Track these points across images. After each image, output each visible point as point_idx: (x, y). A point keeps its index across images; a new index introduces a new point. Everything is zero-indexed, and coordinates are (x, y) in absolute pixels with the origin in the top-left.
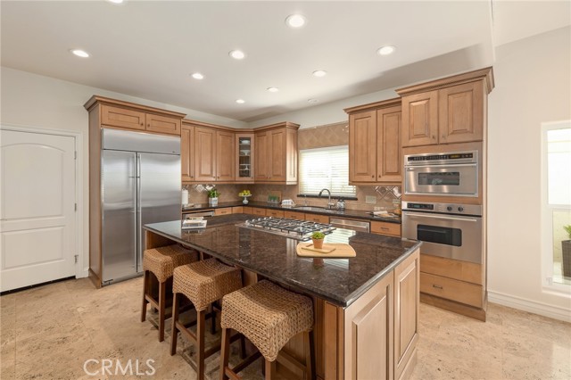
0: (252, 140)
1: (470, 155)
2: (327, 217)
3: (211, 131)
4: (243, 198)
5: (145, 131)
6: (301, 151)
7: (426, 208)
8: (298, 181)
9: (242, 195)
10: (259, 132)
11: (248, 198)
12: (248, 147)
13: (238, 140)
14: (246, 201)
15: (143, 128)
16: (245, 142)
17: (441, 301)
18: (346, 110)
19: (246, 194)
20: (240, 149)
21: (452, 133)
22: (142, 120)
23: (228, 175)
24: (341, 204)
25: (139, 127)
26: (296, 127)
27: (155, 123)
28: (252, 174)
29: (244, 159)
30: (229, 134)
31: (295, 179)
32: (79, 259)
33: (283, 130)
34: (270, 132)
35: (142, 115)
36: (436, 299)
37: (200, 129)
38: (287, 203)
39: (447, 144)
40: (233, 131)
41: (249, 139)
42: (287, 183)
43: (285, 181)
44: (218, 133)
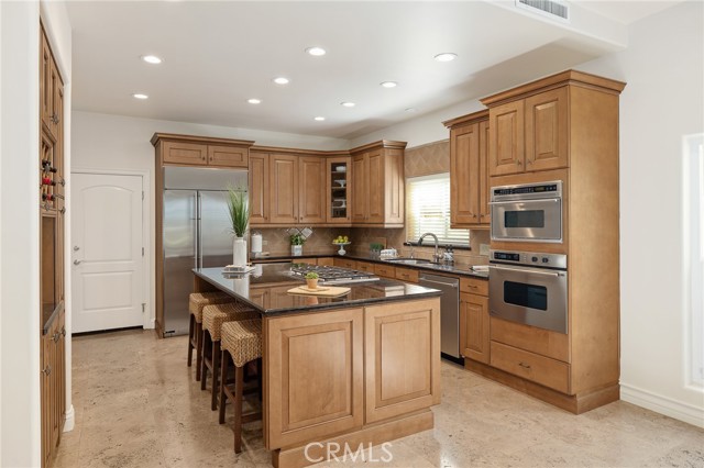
0: (349, 165)
1: (554, 188)
2: (417, 272)
3: (292, 157)
4: (339, 247)
5: (207, 165)
6: (408, 180)
7: (513, 258)
8: (404, 223)
9: (336, 242)
10: (356, 154)
11: (345, 247)
12: (342, 176)
13: (329, 168)
14: (342, 252)
15: (205, 162)
16: (340, 169)
17: (533, 387)
18: (446, 124)
19: (342, 241)
20: (333, 179)
21: (539, 158)
22: (204, 154)
23: (315, 216)
24: (448, 255)
25: (201, 162)
26: (402, 146)
27: (218, 156)
28: (348, 213)
29: (339, 193)
30: (316, 159)
31: (401, 220)
32: (147, 308)
33: (381, 150)
34: (367, 155)
35: (203, 148)
36: (528, 384)
37: (277, 156)
38: (388, 254)
39: (533, 172)
40: (324, 155)
41: (344, 164)
42: (386, 226)
43: (383, 223)
44: (301, 159)
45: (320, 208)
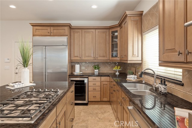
0: (119, 32)
5: (50, 35)
10: (121, 25)
13: (111, 34)
14: (117, 73)
16: (116, 34)
19: (117, 68)
20: (112, 39)
22: (49, 31)
23: (104, 56)
25: (47, 34)
26: (141, 14)
29: (114, 46)
30: (104, 30)
31: (139, 58)
35: (49, 28)
40: (108, 28)
42: (129, 62)
43: (127, 60)
44: (97, 31)
45: (106, 53)
